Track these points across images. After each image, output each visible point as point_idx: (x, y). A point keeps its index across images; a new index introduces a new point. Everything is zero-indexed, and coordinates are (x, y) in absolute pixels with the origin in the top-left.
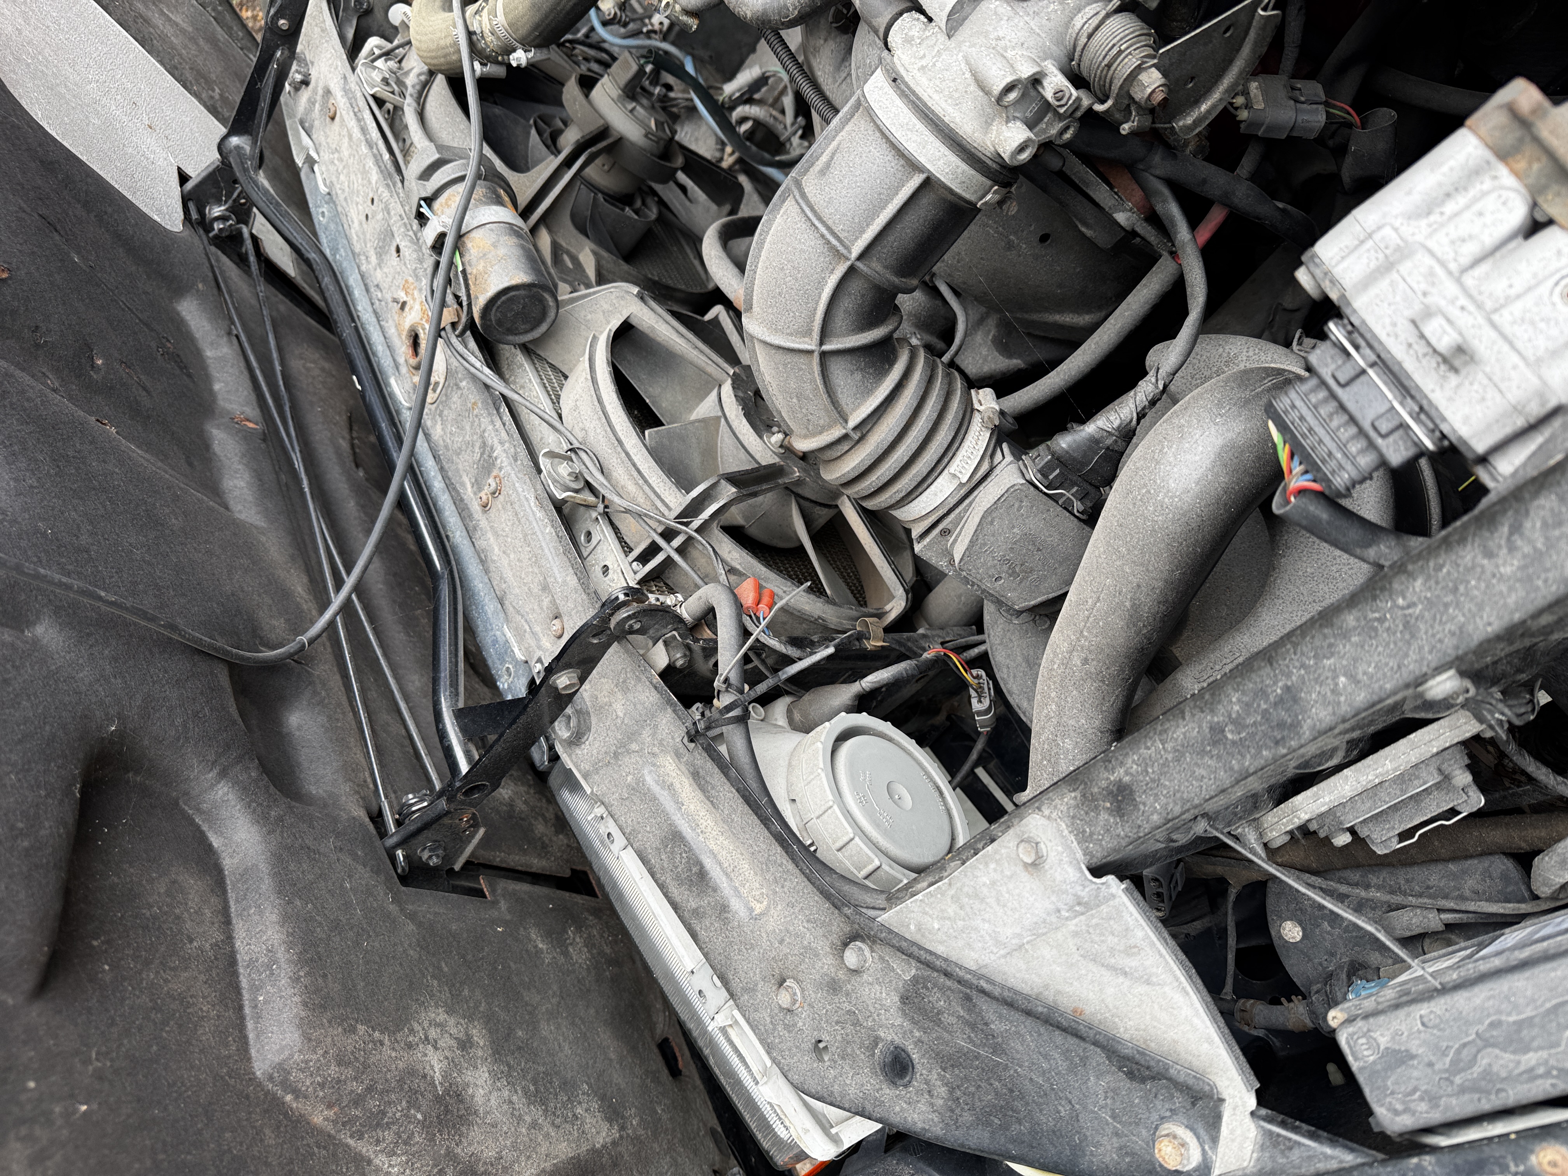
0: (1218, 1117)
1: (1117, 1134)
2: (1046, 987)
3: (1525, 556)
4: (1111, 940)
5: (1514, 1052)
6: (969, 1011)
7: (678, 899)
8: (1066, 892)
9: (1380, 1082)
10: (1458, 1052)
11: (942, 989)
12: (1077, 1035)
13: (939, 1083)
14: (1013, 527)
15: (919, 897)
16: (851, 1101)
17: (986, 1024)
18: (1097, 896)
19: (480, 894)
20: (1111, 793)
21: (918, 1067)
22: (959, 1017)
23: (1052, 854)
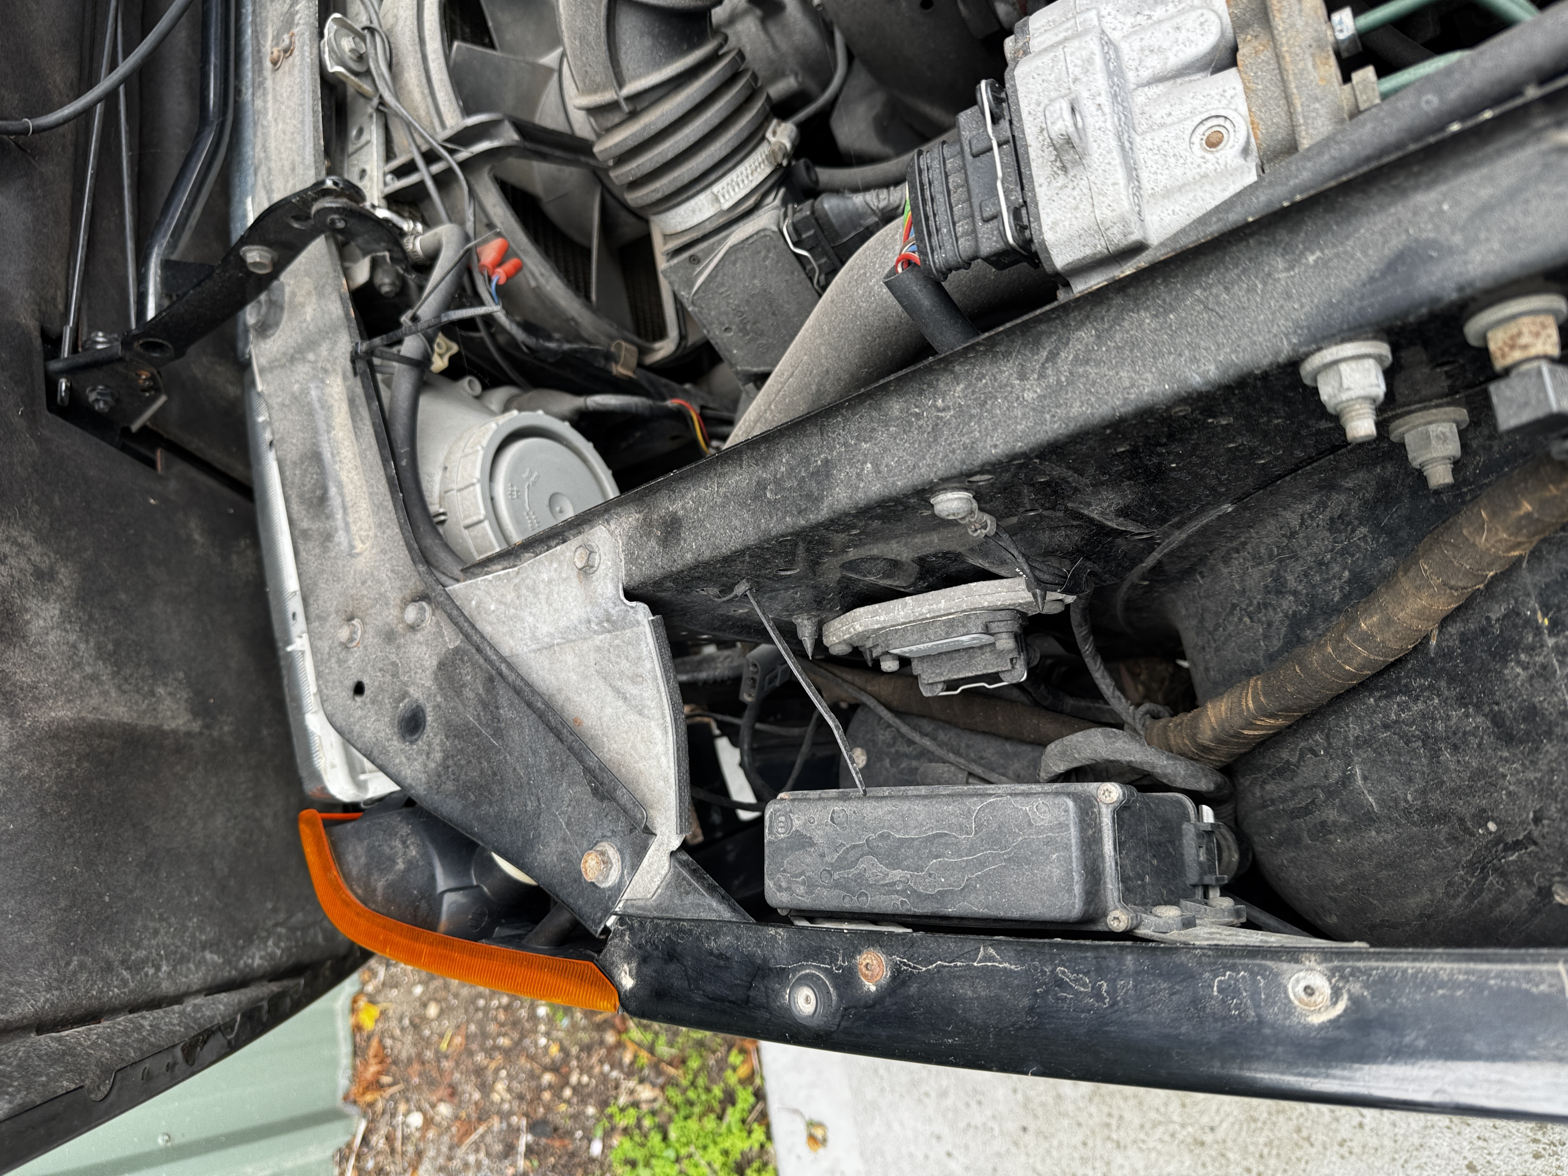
0: (645, 848)
1: (564, 840)
2: (560, 690)
3: (1049, 386)
4: (624, 664)
5: (886, 866)
6: (488, 691)
7: (295, 516)
8: (599, 605)
9: (779, 859)
10: (847, 851)
11: (474, 665)
12: (559, 737)
13: (438, 748)
14: (755, 277)
15: (490, 577)
16: (364, 743)
17: (497, 708)
18: (624, 619)
19: (152, 464)
20: (665, 523)
21: (428, 728)
22: (477, 694)
23: (602, 567)
